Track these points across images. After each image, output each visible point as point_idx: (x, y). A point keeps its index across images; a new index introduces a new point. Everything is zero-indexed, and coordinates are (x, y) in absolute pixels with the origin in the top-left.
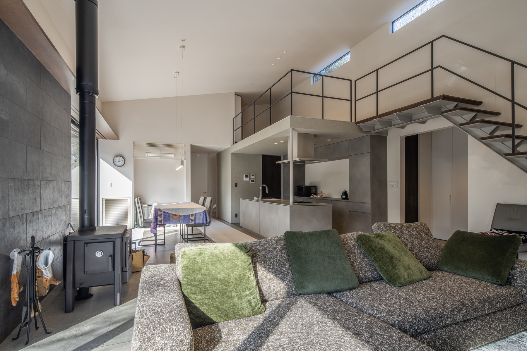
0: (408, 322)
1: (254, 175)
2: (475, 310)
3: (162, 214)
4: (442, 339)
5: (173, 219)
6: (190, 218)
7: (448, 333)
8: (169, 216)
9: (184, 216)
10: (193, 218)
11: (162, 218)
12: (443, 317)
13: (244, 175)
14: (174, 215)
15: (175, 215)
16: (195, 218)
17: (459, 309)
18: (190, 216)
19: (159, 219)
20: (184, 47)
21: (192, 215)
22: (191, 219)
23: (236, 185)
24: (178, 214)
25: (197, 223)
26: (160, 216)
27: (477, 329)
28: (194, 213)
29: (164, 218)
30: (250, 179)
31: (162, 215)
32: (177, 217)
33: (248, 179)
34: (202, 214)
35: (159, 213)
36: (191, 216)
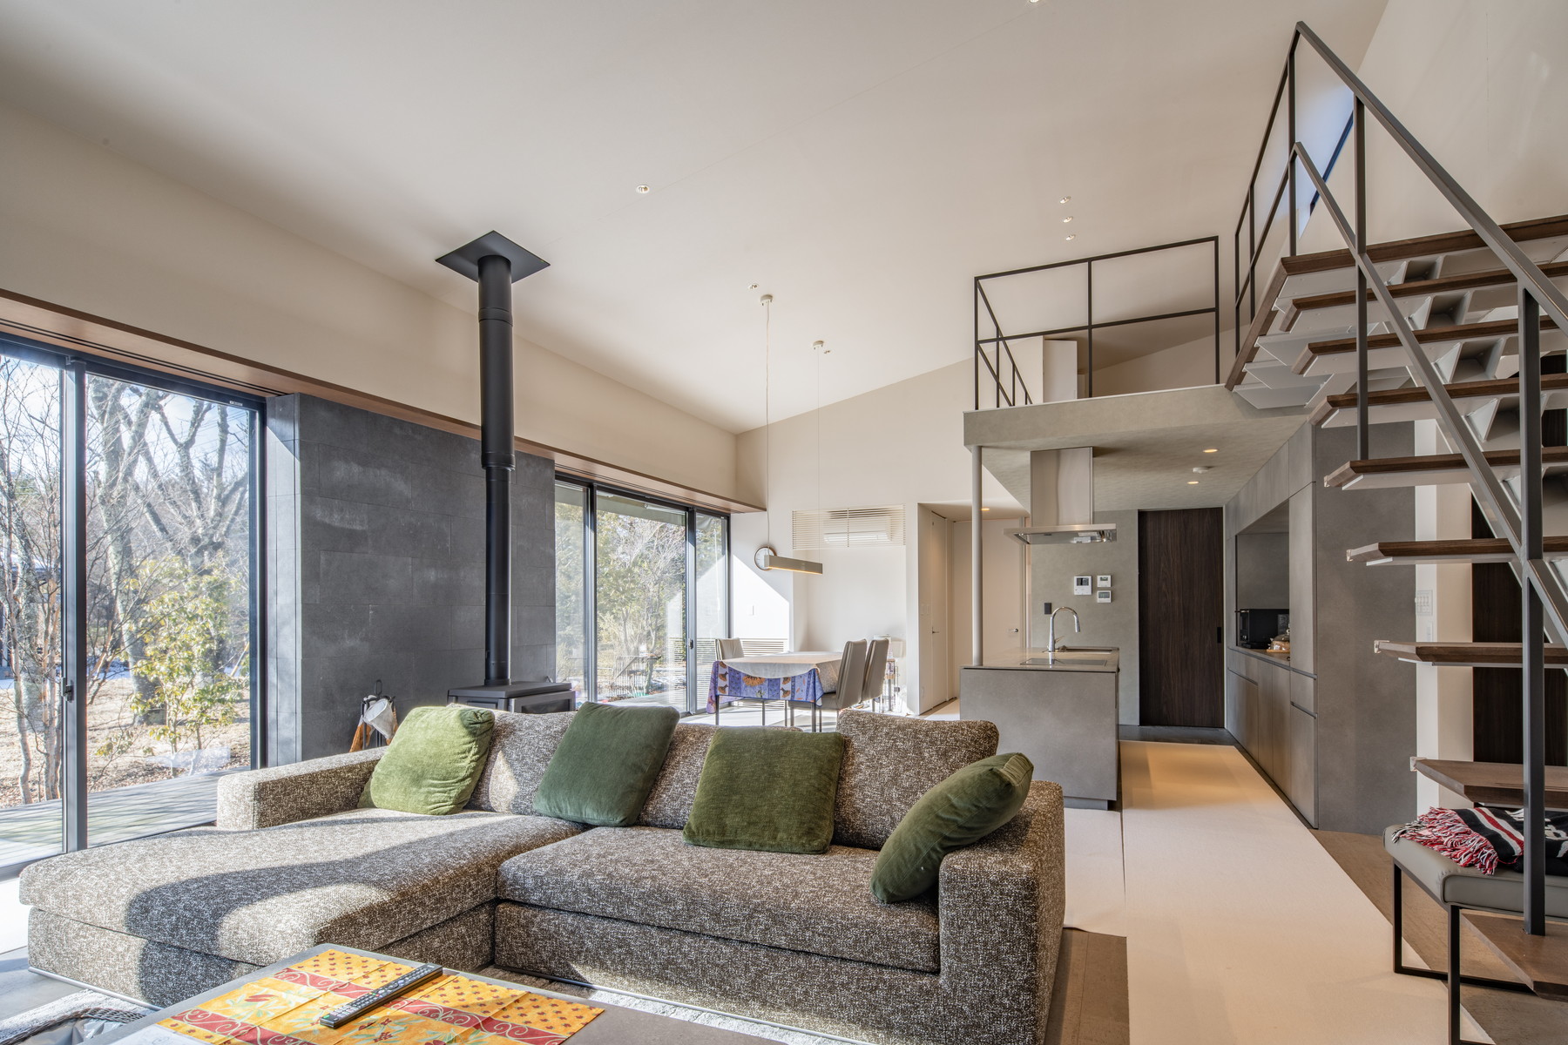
0: (535, 877)
1: (1109, 577)
2: (716, 916)
3: (726, 673)
4: (602, 938)
5: (746, 687)
6: (782, 686)
7: (623, 934)
8: (739, 679)
9: (770, 680)
10: (788, 687)
11: (727, 683)
12: (617, 897)
13: (1075, 578)
14: (749, 677)
15: (752, 677)
16: (793, 686)
17: (667, 897)
18: (782, 681)
19: (721, 683)
20: (770, 297)
21: (786, 679)
22: (783, 689)
23: (1048, 608)
24: (757, 676)
25: (795, 699)
26: (724, 676)
27: (708, 963)
28: (790, 675)
29: (731, 682)
30: (1094, 589)
31: (727, 676)
32: (755, 682)
33: (1086, 590)
34: (806, 679)
35: (721, 671)
36: (784, 683)
